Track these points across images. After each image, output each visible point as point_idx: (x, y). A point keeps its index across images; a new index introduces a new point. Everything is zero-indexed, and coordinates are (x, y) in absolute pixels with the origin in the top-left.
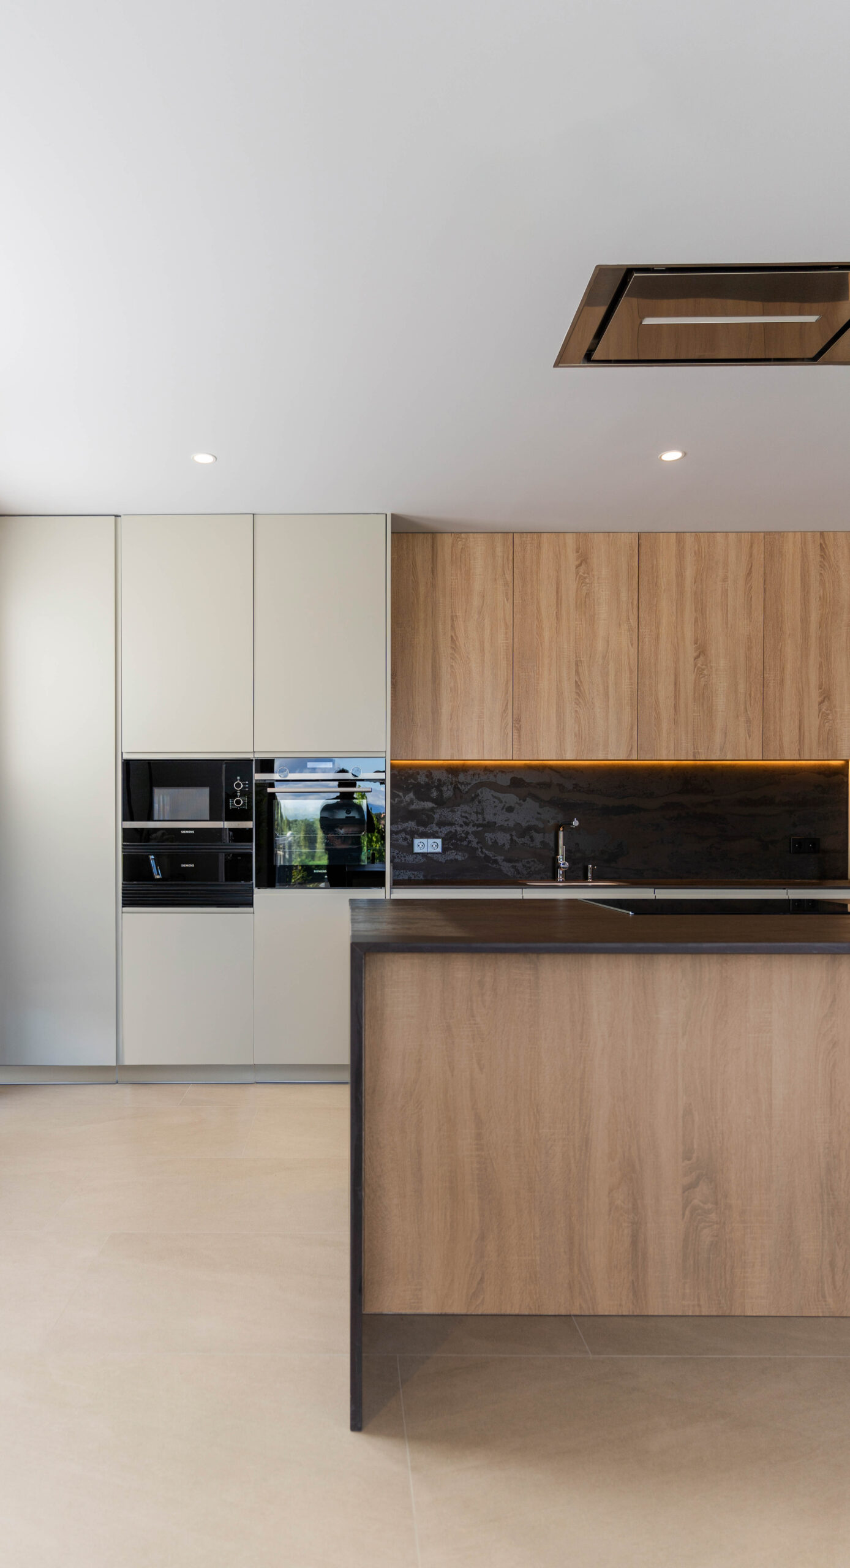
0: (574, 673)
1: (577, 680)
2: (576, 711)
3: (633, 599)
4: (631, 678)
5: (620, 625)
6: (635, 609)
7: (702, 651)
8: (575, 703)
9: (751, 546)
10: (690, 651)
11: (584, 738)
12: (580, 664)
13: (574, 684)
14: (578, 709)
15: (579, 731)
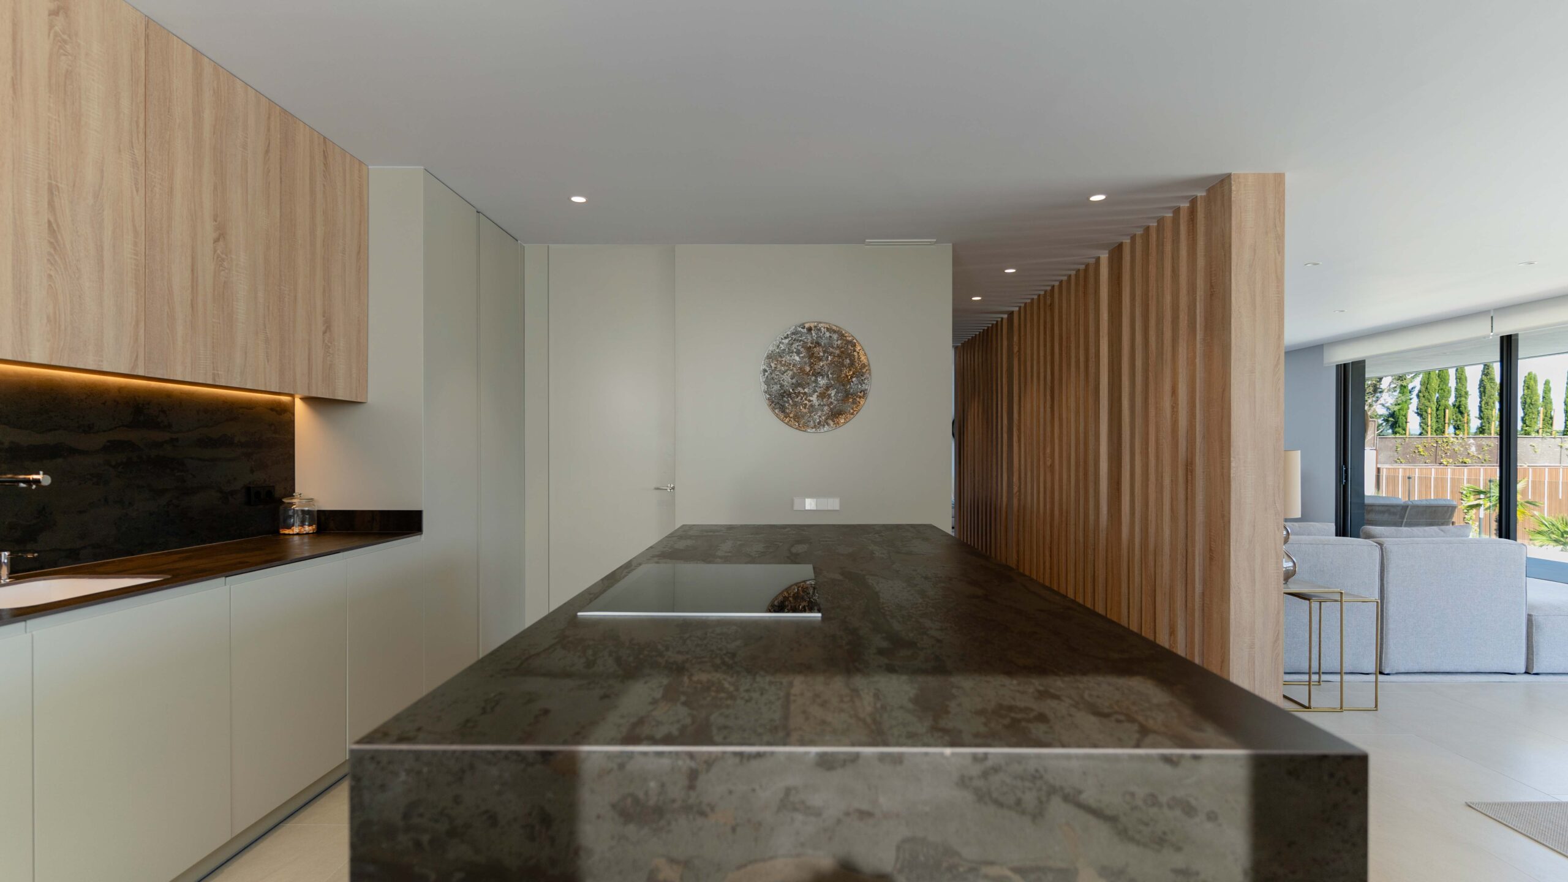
0: (46, 206)
1: (52, 220)
2: (50, 276)
3: (138, 118)
4: (135, 244)
5: (120, 151)
6: (141, 136)
7: (221, 235)
8: (48, 260)
9: (269, 118)
10: (208, 230)
11: (63, 327)
12: (56, 193)
13: (47, 225)
14: (52, 273)
15: (55, 313)
